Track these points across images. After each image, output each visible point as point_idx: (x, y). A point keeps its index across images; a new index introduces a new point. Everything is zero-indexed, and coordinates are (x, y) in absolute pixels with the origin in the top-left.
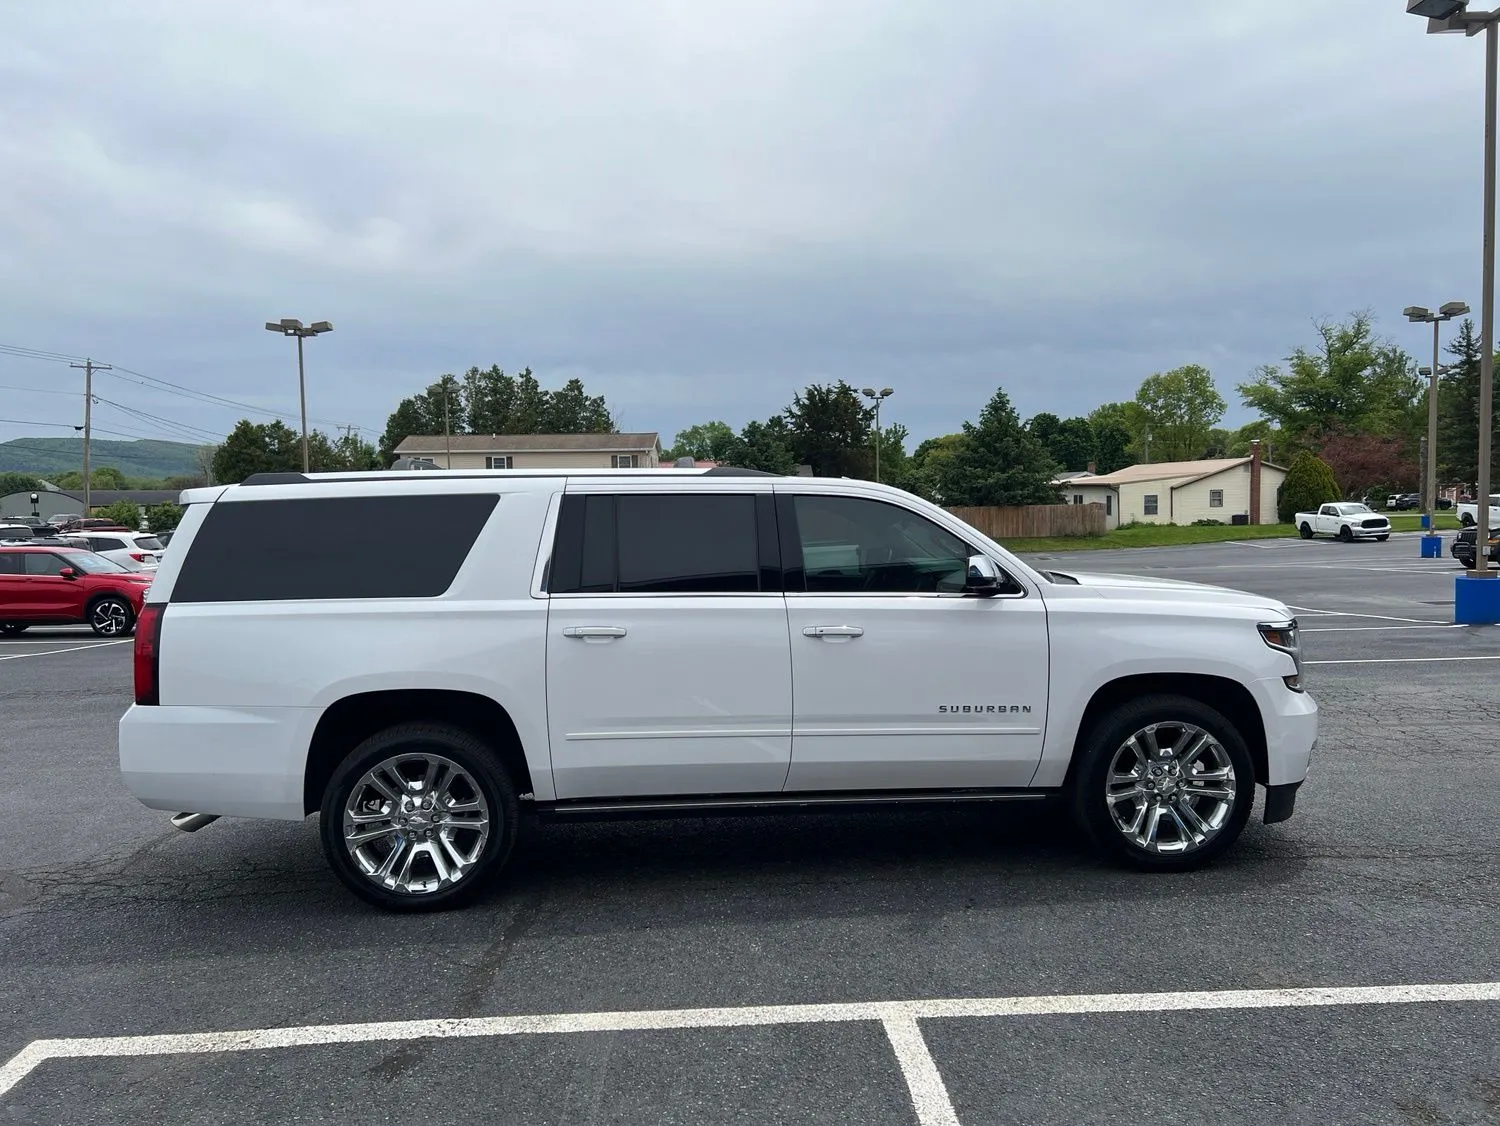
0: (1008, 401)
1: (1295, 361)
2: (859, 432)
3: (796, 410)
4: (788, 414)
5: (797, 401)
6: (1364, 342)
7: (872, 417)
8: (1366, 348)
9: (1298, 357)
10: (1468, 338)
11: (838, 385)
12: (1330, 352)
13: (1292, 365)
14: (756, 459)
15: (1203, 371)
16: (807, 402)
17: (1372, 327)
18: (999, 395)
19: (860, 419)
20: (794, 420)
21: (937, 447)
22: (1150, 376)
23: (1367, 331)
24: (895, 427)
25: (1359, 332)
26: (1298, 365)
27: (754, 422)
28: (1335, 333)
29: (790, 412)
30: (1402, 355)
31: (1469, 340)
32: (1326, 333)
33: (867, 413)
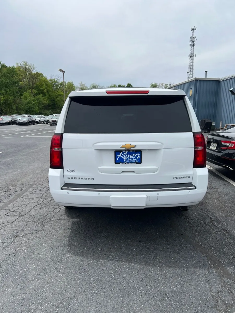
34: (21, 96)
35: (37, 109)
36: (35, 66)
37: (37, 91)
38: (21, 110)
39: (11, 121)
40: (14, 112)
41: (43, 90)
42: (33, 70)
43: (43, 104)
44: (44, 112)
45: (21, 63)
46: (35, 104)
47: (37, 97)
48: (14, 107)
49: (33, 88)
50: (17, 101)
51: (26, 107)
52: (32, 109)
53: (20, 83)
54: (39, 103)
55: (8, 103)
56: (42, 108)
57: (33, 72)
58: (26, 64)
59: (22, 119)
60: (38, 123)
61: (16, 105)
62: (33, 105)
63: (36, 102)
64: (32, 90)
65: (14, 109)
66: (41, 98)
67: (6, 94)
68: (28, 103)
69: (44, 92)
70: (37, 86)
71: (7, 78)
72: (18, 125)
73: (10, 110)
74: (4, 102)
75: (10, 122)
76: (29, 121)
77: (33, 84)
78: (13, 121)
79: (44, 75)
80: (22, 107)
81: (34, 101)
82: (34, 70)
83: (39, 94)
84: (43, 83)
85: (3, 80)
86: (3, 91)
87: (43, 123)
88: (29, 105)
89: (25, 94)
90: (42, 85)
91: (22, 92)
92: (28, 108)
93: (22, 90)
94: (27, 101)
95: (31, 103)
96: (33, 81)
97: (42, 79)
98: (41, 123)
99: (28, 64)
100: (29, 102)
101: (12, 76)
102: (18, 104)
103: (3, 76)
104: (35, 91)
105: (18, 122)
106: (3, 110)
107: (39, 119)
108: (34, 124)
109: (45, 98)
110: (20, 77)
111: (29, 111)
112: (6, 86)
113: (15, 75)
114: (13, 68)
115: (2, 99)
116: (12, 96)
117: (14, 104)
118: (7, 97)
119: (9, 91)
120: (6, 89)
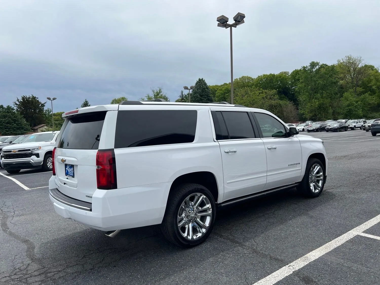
0: (88, 103)
1: (147, 97)
2: (41, 110)
3: (17, 103)
4: (15, 104)
5: (18, 100)
6: (161, 94)
7: (44, 106)
8: (162, 95)
9: (148, 96)
10: (182, 94)
11: (31, 96)
12: (154, 96)
13: (147, 98)
14: (11, 117)
15: (126, 98)
16: (22, 101)
17: (162, 90)
18: (86, 101)
19: (40, 106)
20: (17, 106)
21: (55, 116)
22: (114, 99)
23: (162, 92)
24: (48, 109)
25: (160, 92)
26: (148, 98)
27: (9, 106)
28: (155, 91)
29: (16, 103)
30: (167, 97)
31: (183, 95)
32: (153, 91)
33: (42, 104)
34: (341, 97)
35: (360, 112)
36: (362, 59)
37: (363, 89)
38: (339, 114)
39: (320, 127)
40: (329, 117)
41: (371, 87)
42: (359, 64)
43: (369, 104)
44: (371, 115)
45: (343, 58)
46: (359, 105)
47: (362, 96)
48: (331, 111)
49: (358, 86)
50: (335, 104)
51: (346, 111)
52: (353, 113)
53: (341, 82)
54: (364, 104)
55: (323, 108)
56: (369, 110)
57: (360, 66)
58: (349, 58)
59: (332, 125)
60: (352, 129)
61: (332, 109)
62: (355, 107)
63: (359, 103)
64: (356, 88)
65: (329, 114)
66: (367, 98)
67: (322, 97)
68: (349, 106)
69: (373, 89)
70: (363, 82)
71: (325, 79)
72: (327, 132)
73: (325, 114)
74: (319, 107)
75: (318, 128)
76: (339, 127)
77: (357, 82)
78: (322, 128)
79: (376, 67)
80: (341, 111)
81: (357, 102)
82: (361, 63)
83: (366, 92)
84: (372, 78)
85: (319, 83)
86: (319, 95)
87: (359, 129)
88: (349, 108)
89: (346, 94)
90: (370, 81)
91: (344, 92)
92: (348, 111)
93: (343, 90)
94: (348, 102)
95: (353, 105)
96: (357, 77)
97: (370, 73)
98: (356, 129)
99: (352, 58)
100: (349, 104)
101: (331, 76)
102: (335, 108)
103: (320, 78)
104: (359, 89)
105: (327, 128)
106: (317, 116)
107: (354, 124)
108: (346, 131)
109: (373, 97)
110: (342, 75)
111: (349, 115)
112: (322, 89)
113: (335, 74)
114: (333, 67)
115: (317, 103)
116: (329, 99)
117: (330, 108)
118: (323, 101)
119: (326, 94)
120: (322, 92)
